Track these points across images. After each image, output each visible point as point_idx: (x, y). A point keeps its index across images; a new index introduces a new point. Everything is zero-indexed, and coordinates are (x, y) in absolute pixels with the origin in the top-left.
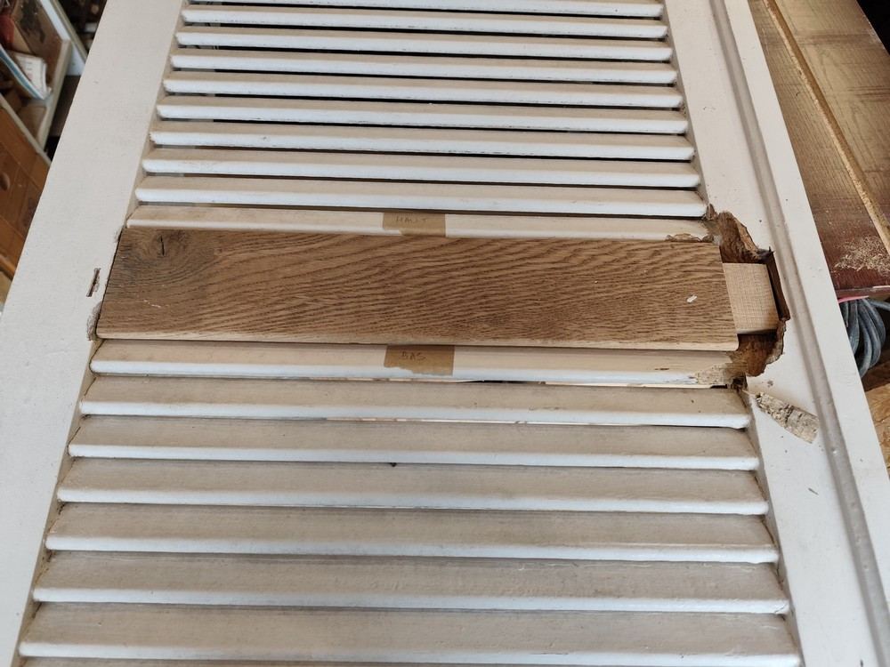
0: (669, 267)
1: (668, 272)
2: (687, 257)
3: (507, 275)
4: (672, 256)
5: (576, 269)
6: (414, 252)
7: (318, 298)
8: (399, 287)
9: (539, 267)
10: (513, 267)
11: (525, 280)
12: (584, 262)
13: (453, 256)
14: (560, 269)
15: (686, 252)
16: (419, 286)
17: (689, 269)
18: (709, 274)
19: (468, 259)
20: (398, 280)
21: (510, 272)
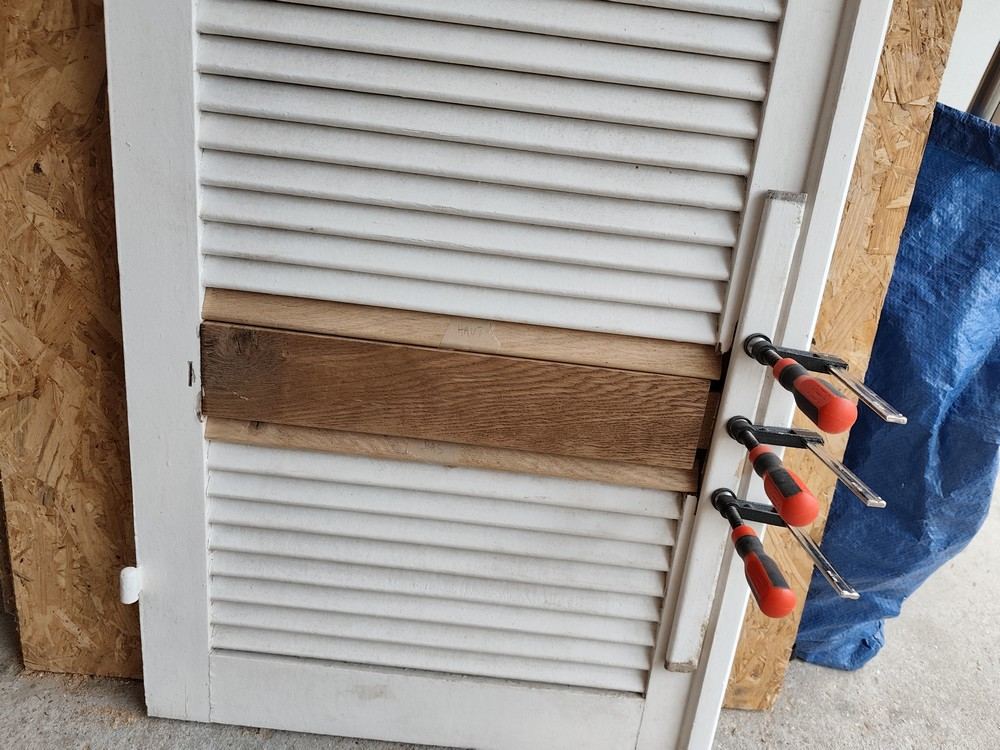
0: (661, 401)
1: (657, 405)
2: (679, 393)
3: (525, 395)
4: (666, 391)
5: (583, 395)
7: (371, 402)
8: (436, 398)
9: (552, 391)
10: (530, 389)
11: (540, 401)
12: (591, 389)
13: (483, 375)
14: (570, 394)
15: (680, 388)
16: (453, 398)
17: (676, 403)
18: (692, 410)
21: (528, 393)
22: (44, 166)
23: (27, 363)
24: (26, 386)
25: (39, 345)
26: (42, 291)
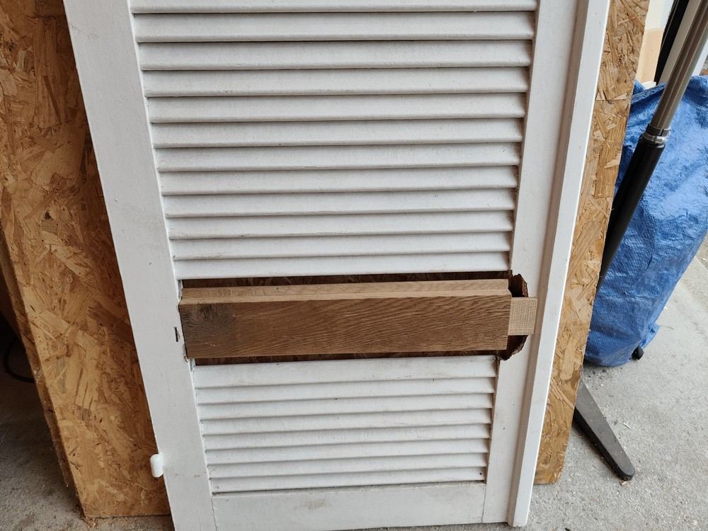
0: (481, 311)
1: (479, 313)
2: (492, 304)
3: (392, 319)
4: (483, 304)
5: (430, 314)
6: (341, 309)
7: (293, 336)
8: (334, 329)
9: (409, 314)
10: (395, 315)
11: (402, 322)
12: (434, 310)
14: (421, 314)
15: (492, 301)
16: (345, 327)
18: (502, 314)
19: (370, 312)
21: (393, 317)
22: (52, 214)
23: (60, 336)
24: (61, 350)
25: (65, 325)
26: (63, 292)
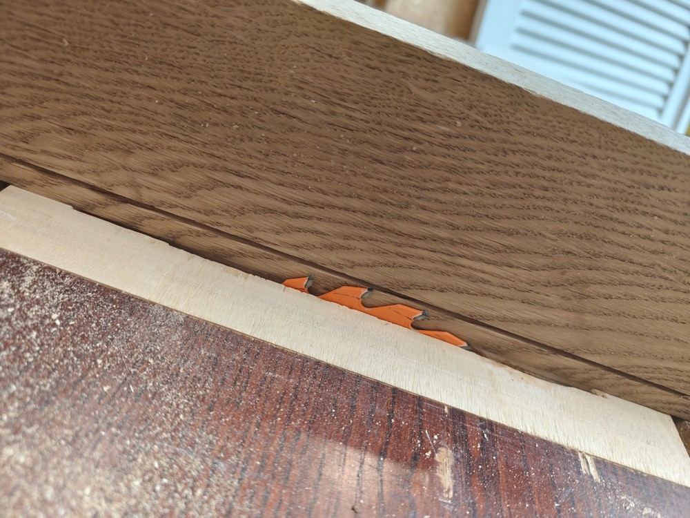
20: (562, 259)
